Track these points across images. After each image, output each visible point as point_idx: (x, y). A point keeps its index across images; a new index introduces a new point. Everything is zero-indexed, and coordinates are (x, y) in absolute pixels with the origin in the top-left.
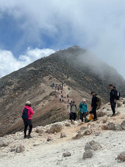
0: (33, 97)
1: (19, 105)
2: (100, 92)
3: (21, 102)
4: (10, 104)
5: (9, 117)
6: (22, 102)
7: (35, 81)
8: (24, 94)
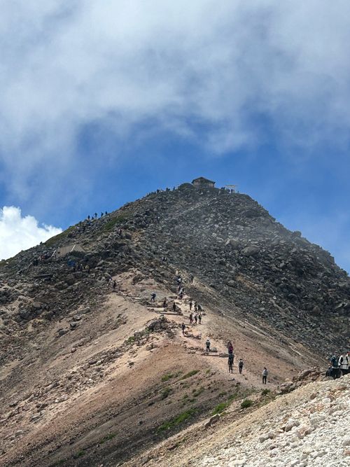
0: (88, 338)
1: (44, 365)
2: (291, 325)
3: (49, 354)
4: (14, 364)
5: (15, 402)
6: (53, 354)
7: (89, 289)
8: (56, 329)
